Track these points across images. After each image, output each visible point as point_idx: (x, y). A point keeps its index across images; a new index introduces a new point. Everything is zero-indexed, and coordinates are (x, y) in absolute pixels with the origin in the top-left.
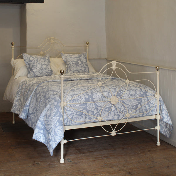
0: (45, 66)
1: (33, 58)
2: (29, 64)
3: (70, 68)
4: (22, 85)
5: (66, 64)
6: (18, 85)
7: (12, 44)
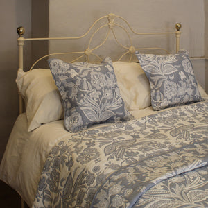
0: (109, 94)
1: (77, 71)
2: (67, 89)
3: (162, 92)
4: (56, 164)
5: (152, 80)
6: (41, 155)
7: (19, 32)
